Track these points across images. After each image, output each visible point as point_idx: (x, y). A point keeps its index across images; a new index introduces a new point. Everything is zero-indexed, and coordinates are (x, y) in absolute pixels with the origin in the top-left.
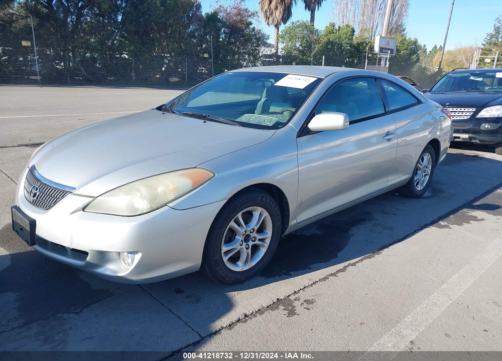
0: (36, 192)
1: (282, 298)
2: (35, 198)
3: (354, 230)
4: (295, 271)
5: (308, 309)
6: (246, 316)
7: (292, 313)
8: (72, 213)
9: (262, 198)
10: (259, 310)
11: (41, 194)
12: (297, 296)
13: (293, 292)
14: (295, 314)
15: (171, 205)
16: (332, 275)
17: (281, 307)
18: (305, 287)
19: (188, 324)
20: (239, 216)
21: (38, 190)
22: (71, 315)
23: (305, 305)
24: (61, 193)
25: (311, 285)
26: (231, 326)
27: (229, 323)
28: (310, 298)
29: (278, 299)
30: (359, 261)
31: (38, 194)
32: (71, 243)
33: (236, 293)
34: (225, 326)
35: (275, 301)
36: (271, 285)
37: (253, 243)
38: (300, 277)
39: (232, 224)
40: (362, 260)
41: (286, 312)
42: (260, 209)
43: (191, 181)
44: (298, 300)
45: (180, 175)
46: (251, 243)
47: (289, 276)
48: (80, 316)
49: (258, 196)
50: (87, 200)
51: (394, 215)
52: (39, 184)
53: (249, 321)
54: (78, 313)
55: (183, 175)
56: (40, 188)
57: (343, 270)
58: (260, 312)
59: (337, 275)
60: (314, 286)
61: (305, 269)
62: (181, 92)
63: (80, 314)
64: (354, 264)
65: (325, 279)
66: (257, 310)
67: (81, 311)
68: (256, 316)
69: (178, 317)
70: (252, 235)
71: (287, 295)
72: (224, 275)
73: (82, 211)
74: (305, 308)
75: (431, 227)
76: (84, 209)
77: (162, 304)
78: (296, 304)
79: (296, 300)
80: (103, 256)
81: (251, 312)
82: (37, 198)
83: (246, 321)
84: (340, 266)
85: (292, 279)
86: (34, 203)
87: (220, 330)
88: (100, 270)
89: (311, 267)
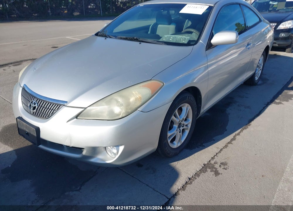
0: (35, 106)
1: (206, 163)
2: (35, 111)
3: (229, 110)
4: (206, 143)
5: (226, 169)
6: (190, 179)
7: (217, 173)
8: (68, 121)
9: (189, 96)
10: (196, 174)
11: (40, 107)
12: (214, 160)
13: (211, 158)
14: (219, 174)
15: (139, 109)
16: (229, 143)
17: (209, 170)
18: (217, 154)
19: (155, 189)
20: (176, 111)
21: (36, 105)
22: (74, 192)
23: (222, 167)
24: (56, 106)
25: (220, 152)
26: (183, 188)
27: (181, 185)
28: (223, 161)
29: (204, 164)
30: (240, 131)
31: (37, 107)
32: (71, 143)
33: (176, 162)
34: (180, 188)
35: (203, 166)
36: (195, 154)
37: (183, 128)
38: (211, 147)
39: (173, 117)
40: (242, 131)
41: (213, 173)
42: (187, 105)
43: (150, 90)
44: (217, 164)
45: (143, 86)
46: (181, 128)
47: (204, 147)
48: (81, 192)
49: (187, 96)
50: (78, 111)
51: (247, 98)
52: (35, 100)
53: (193, 183)
54: (79, 190)
55: (144, 86)
56: (37, 102)
57: (234, 139)
58: (197, 175)
59: (232, 143)
60: (222, 152)
61: (211, 141)
62: (109, 22)
63: (80, 191)
64: (238, 134)
65: (226, 146)
66: (195, 174)
67: (80, 189)
68: (196, 179)
69: (147, 185)
70: (182, 123)
71: (208, 161)
72: (169, 152)
73: (76, 119)
74: (223, 169)
75: (272, 104)
76: (77, 117)
77: (133, 176)
78: (217, 166)
79: (215, 163)
80: (94, 150)
81: (192, 175)
82: (37, 110)
83: (191, 183)
84: (231, 136)
85: (206, 149)
86: (34, 114)
87: (178, 191)
88: (93, 160)
89: (214, 138)
